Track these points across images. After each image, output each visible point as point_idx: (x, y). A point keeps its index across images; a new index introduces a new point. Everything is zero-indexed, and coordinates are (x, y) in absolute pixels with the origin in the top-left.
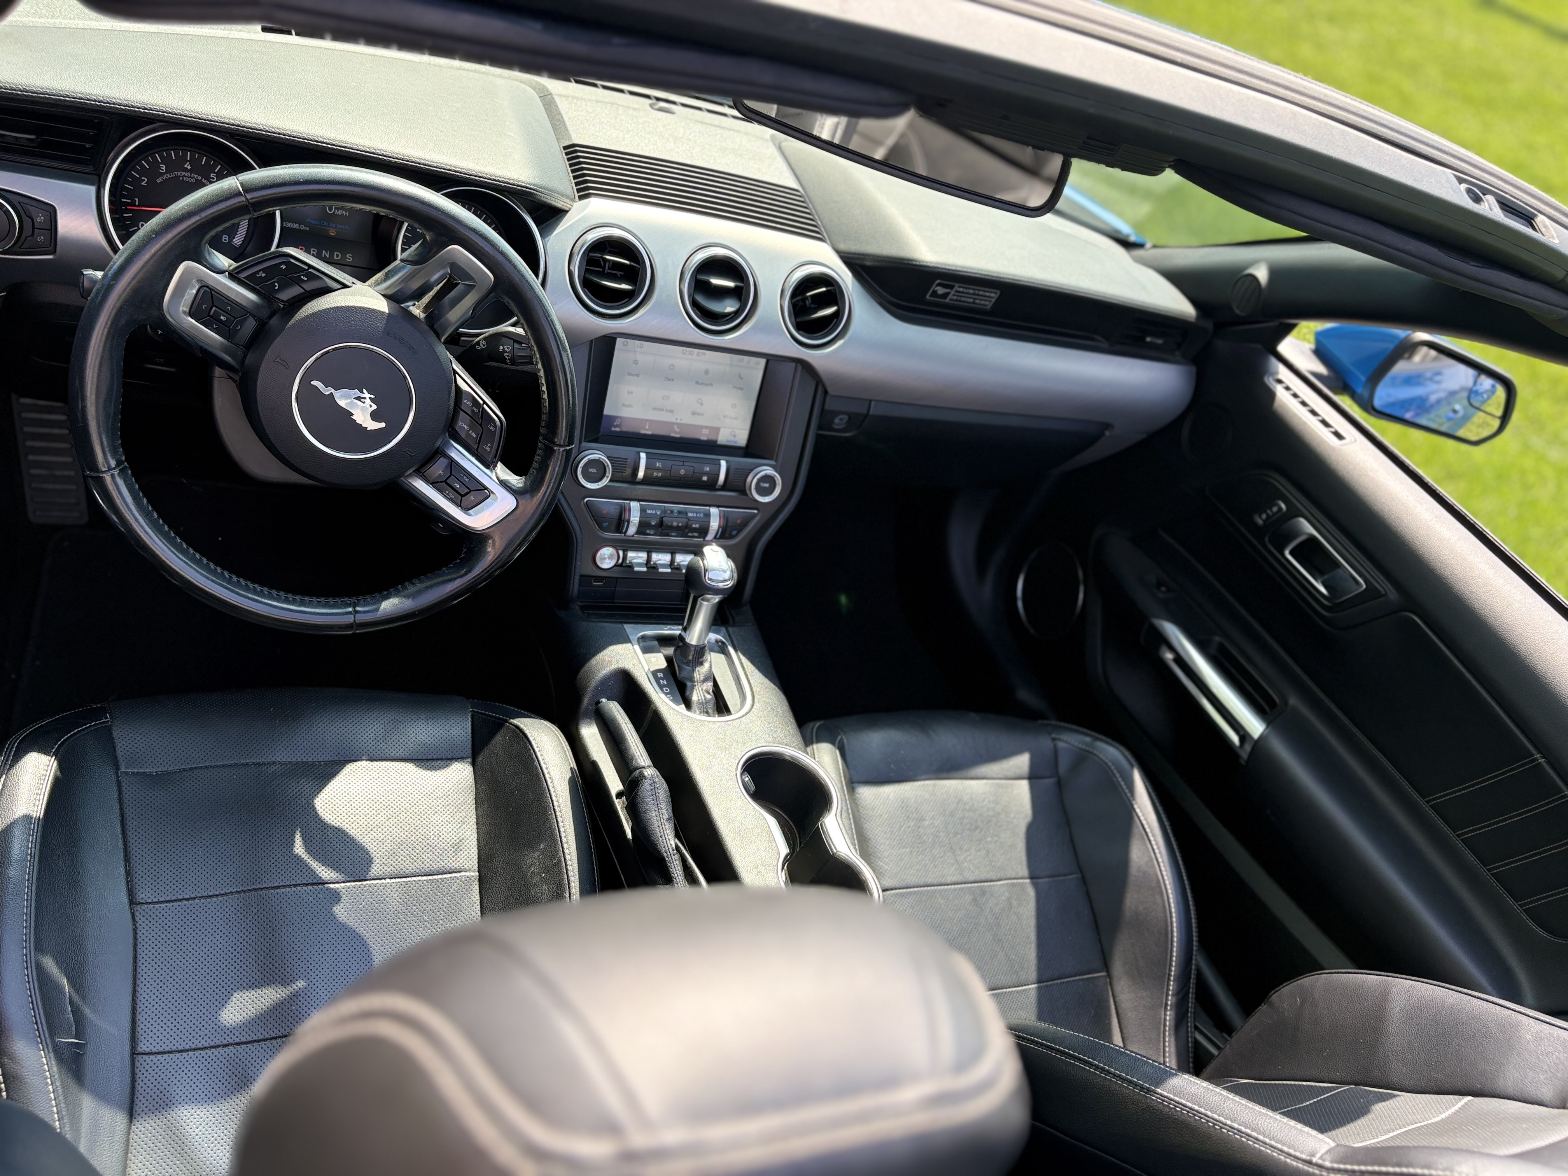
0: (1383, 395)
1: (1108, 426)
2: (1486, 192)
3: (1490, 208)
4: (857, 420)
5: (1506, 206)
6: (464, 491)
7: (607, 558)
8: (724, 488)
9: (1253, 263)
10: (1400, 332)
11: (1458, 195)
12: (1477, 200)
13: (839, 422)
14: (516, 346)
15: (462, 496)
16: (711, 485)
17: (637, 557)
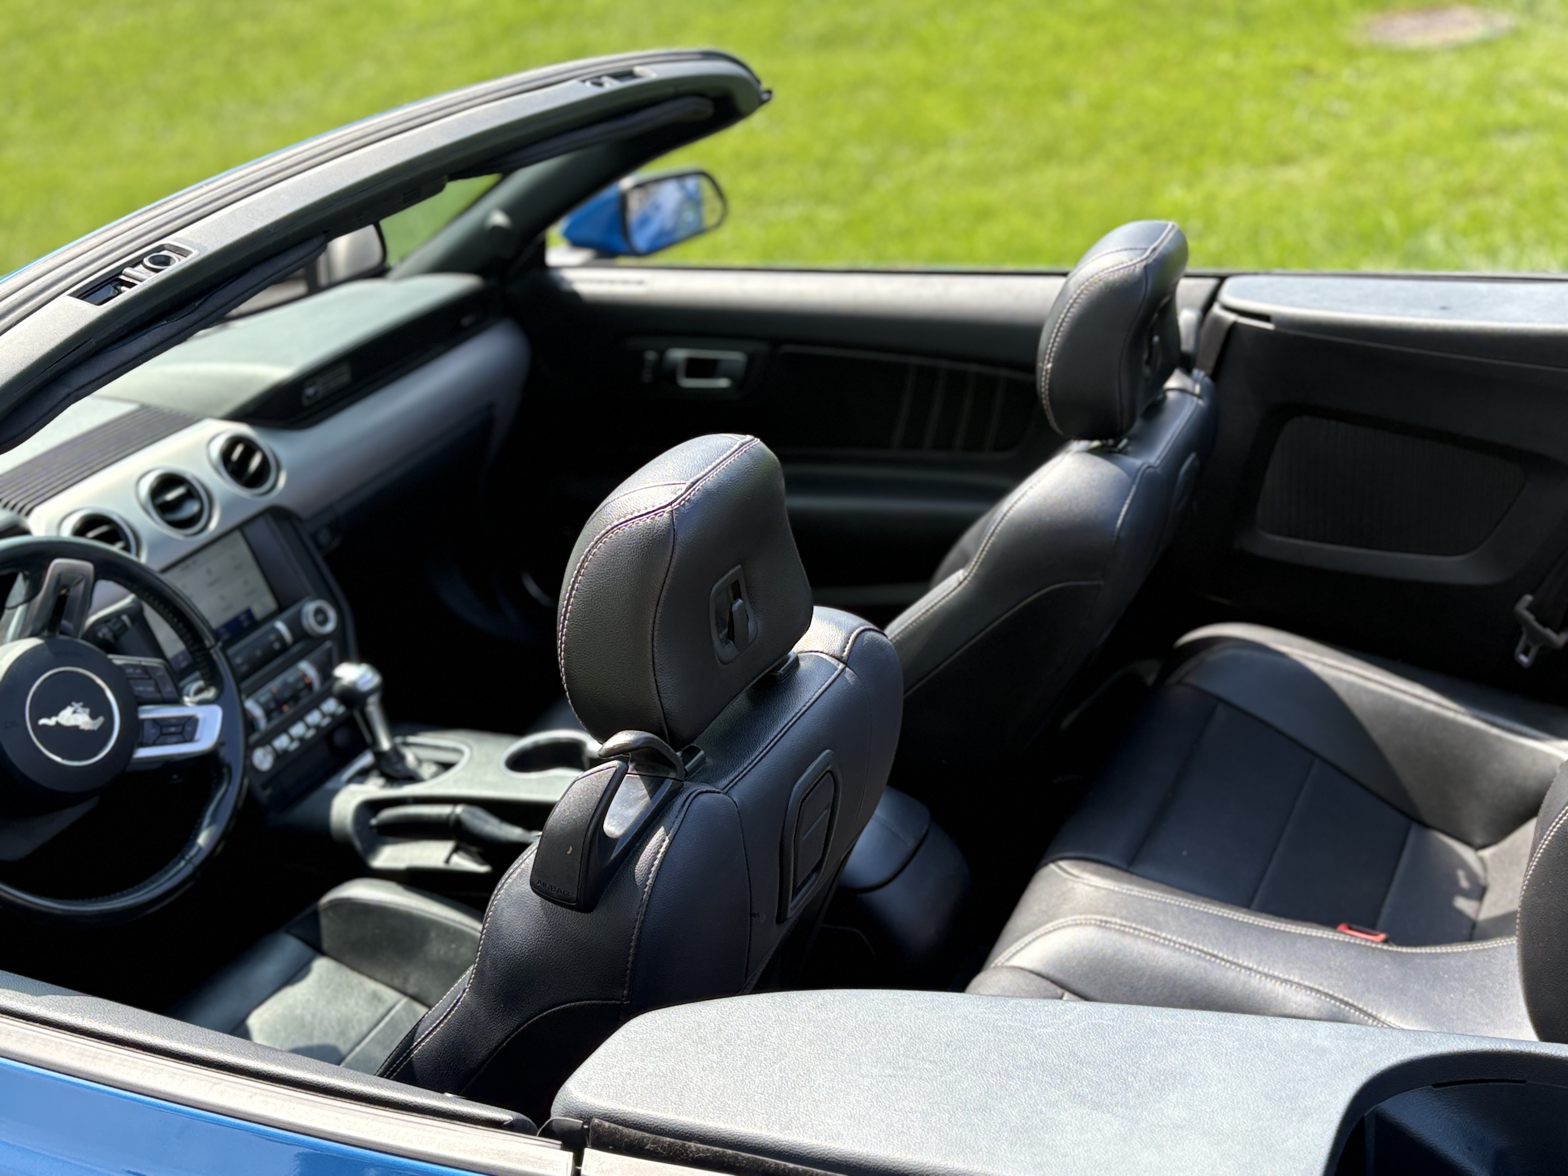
0: (641, 240)
1: (491, 406)
2: (599, 77)
3: (611, 85)
4: (334, 527)
5: (617, 76)
6: (180, 729)
7: (263, 759)
8: (295, 642)
9: (486, 216)
10: (609, 193)
11: (588, 91)
12: (600, 85)
13: (324, 537)
14: (110, 624)
15: (181, 733)
16: (285, 647)
17: (282, 742)
